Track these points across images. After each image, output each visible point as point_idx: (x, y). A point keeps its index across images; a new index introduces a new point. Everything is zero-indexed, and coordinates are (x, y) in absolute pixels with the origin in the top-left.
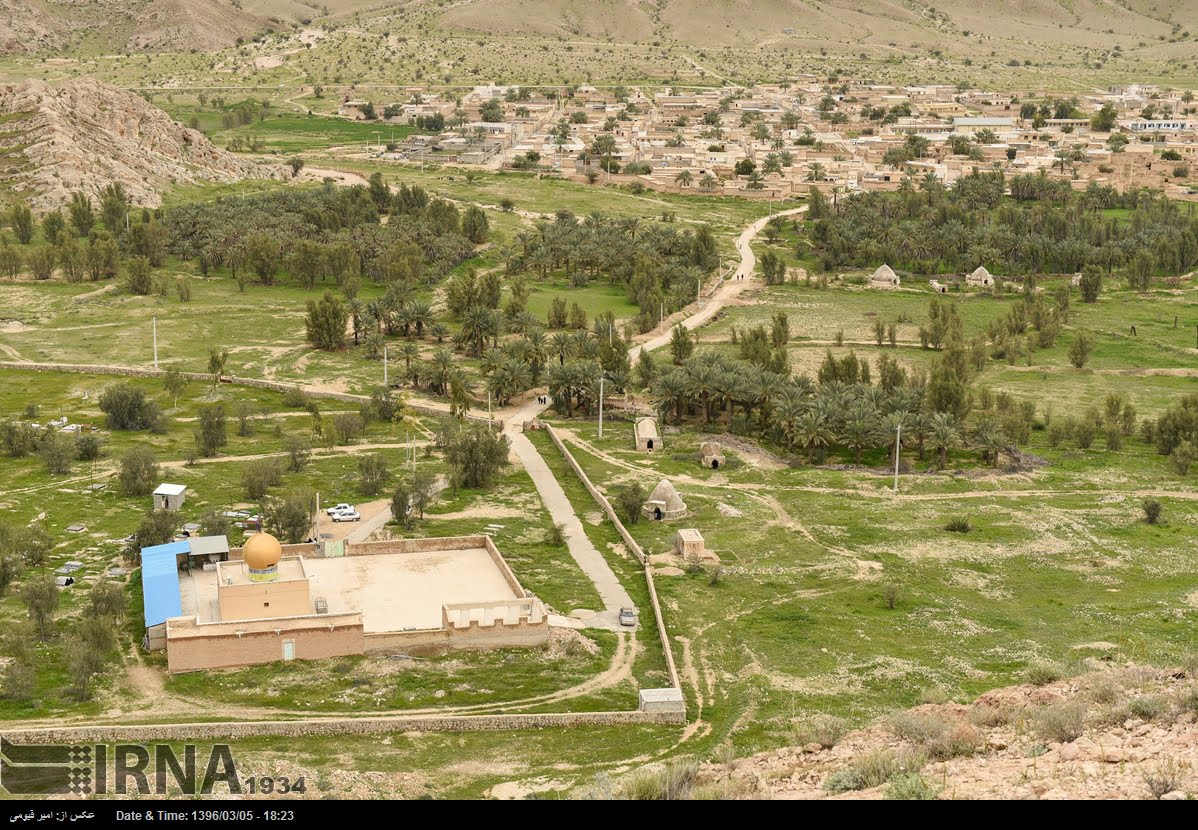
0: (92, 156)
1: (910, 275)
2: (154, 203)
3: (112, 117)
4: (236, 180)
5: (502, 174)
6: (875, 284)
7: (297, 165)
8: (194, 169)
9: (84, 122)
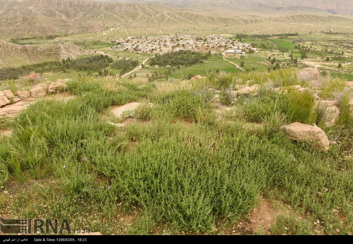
0: (67, 53)
1: (160, 66)
2: (75, 58)
3: (70, 47)
4: (87, 54)
5: (122, 51)
6: (155, 67)
7: (96, 52)
8: (81, 53)
9: (67, 48)
